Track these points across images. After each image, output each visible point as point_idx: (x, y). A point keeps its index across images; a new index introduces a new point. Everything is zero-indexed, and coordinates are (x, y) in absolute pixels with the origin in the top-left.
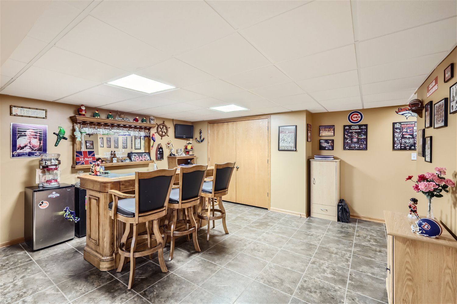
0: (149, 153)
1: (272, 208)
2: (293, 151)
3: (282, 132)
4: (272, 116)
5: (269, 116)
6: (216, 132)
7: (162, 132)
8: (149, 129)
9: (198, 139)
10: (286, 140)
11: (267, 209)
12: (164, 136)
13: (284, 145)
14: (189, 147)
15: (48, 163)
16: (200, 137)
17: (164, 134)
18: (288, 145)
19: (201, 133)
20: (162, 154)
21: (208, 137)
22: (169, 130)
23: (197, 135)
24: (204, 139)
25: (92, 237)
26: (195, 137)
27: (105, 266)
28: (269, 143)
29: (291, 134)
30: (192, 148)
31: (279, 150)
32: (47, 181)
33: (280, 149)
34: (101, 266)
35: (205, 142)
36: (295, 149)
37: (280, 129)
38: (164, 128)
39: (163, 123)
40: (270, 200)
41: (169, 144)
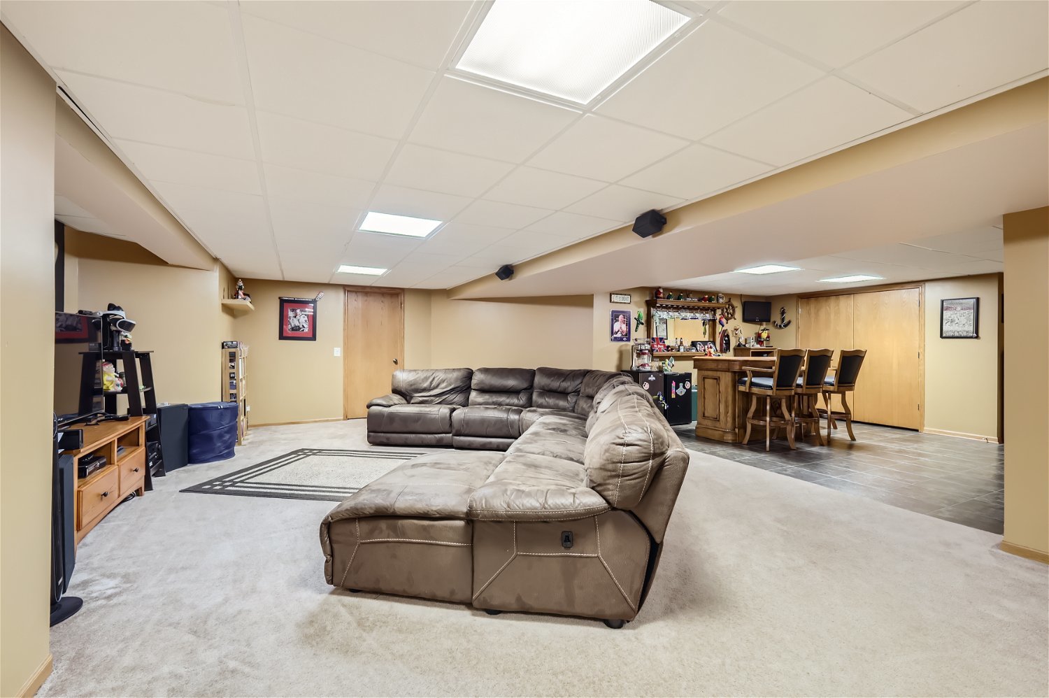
0: (714, 342)
1: (927, 429)
2: (971, 337)
3: (947, 309)
4: (928, 285)
5: (922, 284)
6: (813, 311)
7: (728, 314)
8: (714, 310)
9: (779, 322)
10: (957, 321)
11: (917, 431)
12: (731, 319)
13: (951, 328)
14: (764, 335)
15: (643, 347)
16: (783, 320)
17: (730, 316)
18: (960, 329)
19: (783, 313)
20: (728, 343)
21: (797, 319)
22: (736, 309)
23: (776, 317)
24: (789, 322)
25: (706, 415)
26: (772, 320)
27: (729, 438)
28: (922, 326)
29: (966, 311)
30: (768, 337)
31: (942, 336)
32: (642, 365)
33: (944, 335)
34: (725, 438)
35: (792, 327)
36: (975, 335)
37: (944, 303)
38: (731, 307)
39: (730, 301)
40: (922, 416)
41: (737, 330)
